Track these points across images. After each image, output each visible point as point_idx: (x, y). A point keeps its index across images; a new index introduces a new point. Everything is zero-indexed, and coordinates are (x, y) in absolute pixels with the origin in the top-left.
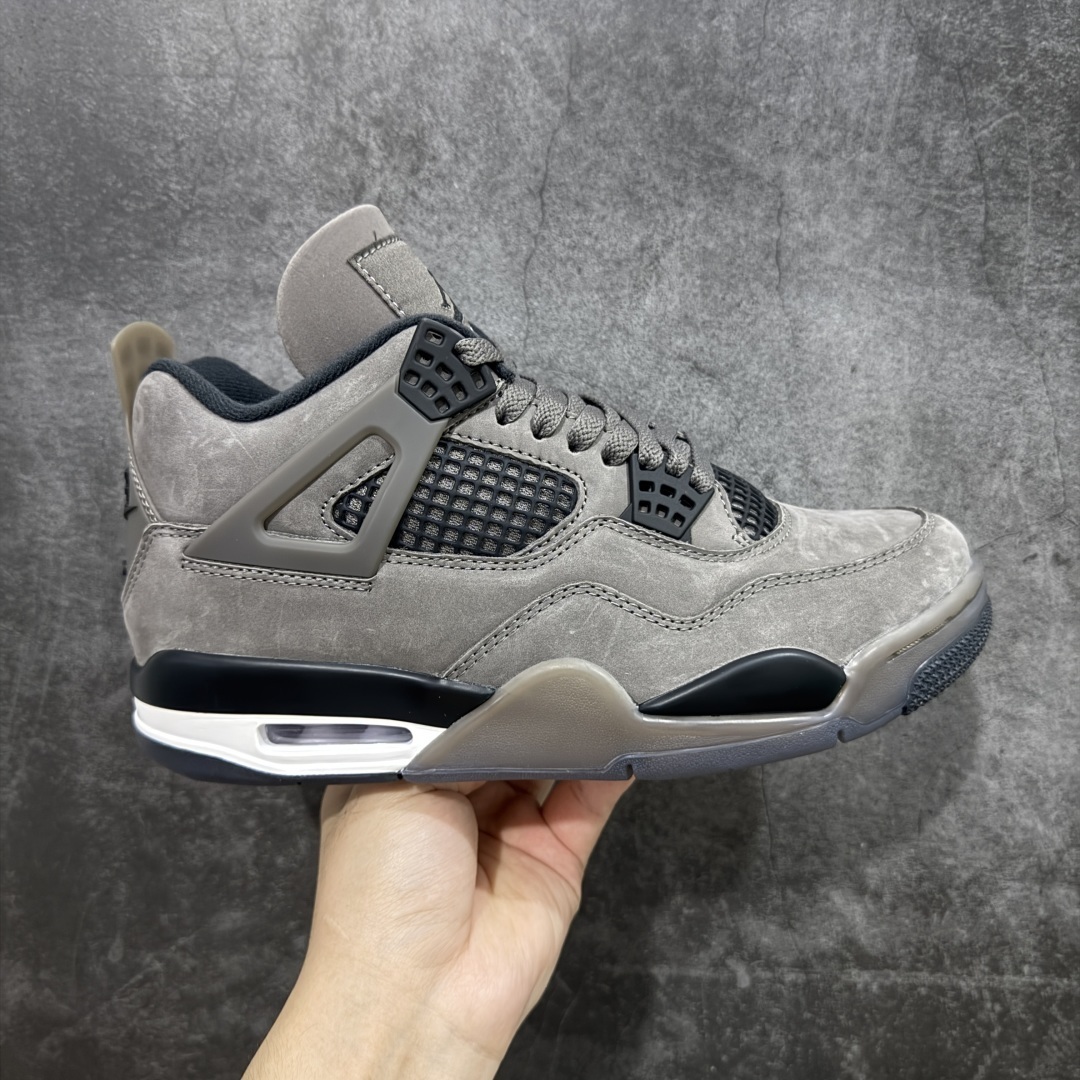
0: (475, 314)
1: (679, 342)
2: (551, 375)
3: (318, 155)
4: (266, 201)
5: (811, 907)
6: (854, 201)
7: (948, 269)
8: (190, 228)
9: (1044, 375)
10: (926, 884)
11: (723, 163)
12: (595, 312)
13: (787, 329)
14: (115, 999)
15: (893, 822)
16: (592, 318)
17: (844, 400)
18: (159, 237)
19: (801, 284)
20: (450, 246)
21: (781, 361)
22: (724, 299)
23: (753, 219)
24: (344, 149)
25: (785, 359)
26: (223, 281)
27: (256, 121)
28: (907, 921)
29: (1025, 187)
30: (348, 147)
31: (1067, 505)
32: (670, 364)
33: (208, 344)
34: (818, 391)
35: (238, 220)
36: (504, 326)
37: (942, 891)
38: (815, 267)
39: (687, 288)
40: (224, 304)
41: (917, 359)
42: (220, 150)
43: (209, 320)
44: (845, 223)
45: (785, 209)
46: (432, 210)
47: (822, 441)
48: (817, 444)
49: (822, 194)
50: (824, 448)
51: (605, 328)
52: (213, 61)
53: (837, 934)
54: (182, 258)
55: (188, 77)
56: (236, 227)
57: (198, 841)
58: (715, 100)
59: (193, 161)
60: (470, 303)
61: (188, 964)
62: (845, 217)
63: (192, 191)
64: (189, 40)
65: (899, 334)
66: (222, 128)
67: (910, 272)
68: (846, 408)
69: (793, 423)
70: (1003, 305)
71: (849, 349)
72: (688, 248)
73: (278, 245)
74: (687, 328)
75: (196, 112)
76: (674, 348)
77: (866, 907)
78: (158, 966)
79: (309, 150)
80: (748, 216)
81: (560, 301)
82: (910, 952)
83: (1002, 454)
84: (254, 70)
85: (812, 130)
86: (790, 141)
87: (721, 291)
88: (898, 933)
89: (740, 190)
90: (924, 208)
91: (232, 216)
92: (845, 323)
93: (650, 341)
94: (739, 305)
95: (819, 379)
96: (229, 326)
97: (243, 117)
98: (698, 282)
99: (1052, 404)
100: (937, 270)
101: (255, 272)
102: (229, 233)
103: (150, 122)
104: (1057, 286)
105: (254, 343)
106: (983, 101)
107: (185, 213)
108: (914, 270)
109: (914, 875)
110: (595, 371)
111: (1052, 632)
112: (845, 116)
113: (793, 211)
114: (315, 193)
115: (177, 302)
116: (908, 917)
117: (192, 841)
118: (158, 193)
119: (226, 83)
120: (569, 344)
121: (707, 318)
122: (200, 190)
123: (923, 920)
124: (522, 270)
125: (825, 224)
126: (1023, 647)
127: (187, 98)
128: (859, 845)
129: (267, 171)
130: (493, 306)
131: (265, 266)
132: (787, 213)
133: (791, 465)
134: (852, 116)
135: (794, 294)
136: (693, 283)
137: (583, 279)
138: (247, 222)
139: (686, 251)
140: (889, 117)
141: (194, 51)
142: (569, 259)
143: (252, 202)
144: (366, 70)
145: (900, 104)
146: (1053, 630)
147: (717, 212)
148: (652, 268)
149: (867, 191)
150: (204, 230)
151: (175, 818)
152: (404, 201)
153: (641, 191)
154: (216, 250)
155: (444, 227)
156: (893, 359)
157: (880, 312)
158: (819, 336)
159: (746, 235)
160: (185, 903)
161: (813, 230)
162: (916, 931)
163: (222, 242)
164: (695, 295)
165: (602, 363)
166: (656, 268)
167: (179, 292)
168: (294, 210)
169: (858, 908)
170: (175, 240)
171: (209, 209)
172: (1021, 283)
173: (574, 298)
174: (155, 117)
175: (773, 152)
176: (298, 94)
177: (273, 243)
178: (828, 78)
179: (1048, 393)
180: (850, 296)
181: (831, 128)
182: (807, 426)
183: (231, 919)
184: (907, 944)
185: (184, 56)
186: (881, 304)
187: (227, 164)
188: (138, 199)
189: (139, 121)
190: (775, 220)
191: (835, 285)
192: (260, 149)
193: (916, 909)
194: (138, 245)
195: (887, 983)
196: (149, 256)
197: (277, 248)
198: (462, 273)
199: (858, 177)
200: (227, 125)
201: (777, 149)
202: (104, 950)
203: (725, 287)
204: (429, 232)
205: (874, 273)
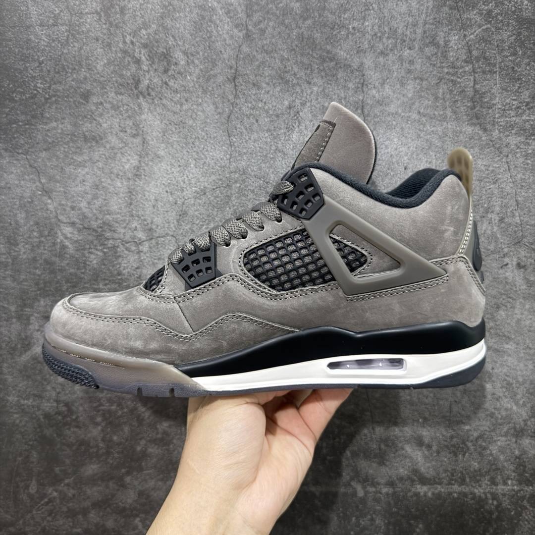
0: (202, 146)
2: (244, 178)
3: (115, 65)
4: (88, 91)
5: (394, 454)
6: (402, 77)
7: (454, 112)
8: (49, 107)
9: (509, 167)
10: (455, 440)
11: (331, 60)
12: (266, 142)
14: (34, 512)
15: (436, 407)
16: (265, 146)
18: (33, 113)
20: (187, 111)
23: (348, 89)
24: (128, 61)
26: (68, 135)
27: (81, 48)
28: (446, 459)
29: (495, 66)
30: (130, 59)
31: (523, 237)
33: (62, 169)
35: (74, 101)
36: (218, 152)
37: (464, 443)
38: (383, 114)
40: (69, 147)
41: (440, 161)
42: (63, 65)
43: (62, 156)
44: (398, 89)
45: (366, 83)
46: (176, 91)
49: (385, 74)
51: (272, 151)
52: (56, 17)
53: (409, 467)
54: (46, 124)
55: (43, 26)
56: (73, 106)
57: (72, 429)
58: (325, 25)
59: (49, 71)
60: (199, 140)
61: (71, 492)
62: (398, 86)
63: (49, 87)
64: (43, 6)
65: (430, 148)
66: (63, 53)
67: (434, 114)
70: (485, 130)
71: (403, 157)
72: (315, 106)
73: (96, 114)
75: (49, 45)
77: (423, 453)
78: (55, 494)
79: (110, 62)
80: (345, 88)
81: (247, 138)
82: (448, 475)
83: (487, 211)
84: (78, 21)
85: (378, 39)
86: (367, 46)
88: (441, 466)
89: (341, 74)
90: (440, 79)
91: (71, 100)
92: (400, 143)
95: (388, 174)
96: (72, 158)
97: (74, 46)
99: (513, 182)
100: (449, 112)
101: (85, 129)
102: (70, 109)
103: (25, 51)
104: (514, 119)
105: (86, 167)
106: (471, 20)
107: (46, 99)
108: (436, 113)
109: (448, 435)
110: (268, 174)
111: (518, 305)
112: (396, 31)
113: (370, 84)
114: (114, 85)
115: (45, 147)
116: (446, 457)
117: (69, 429)
118: (31, 89)
119: (63, 28)
120: (253, 161)
122: (53, 86)
123: (454, 459)
124: (226, 122)
125: (387, 90)
126: (502, 313)
127: (44, 37)
128: (419, 420)
129: (88, 75)
130: (212, 142)
131: (90, 125)
132: (366, 85)
134: (400, 31)
137: (259, 125)
138: (79, 103)
139: (313, 108)
140: (419, 31)
141: (46, 12)
142: (251, 115)
143: (81, 92)
144: (138, 18)
145: (425, 23)
146: (518, 303)
147: (329, 86)
148: (295, 118)
149: (409, 72)
150: (56, 108)
151: (60, 418)
152: (161, 87)
153: (287, 76)
154: (64, 118)
155: (183, 100)
156: (427, 161)
157: (419, 136)
158: (386, 151)
159: (345, 98)
160: (68, 461)
161: (381, 93)
162: (451, 465)
163: (66, 114)
165: (271, 170)
166: (297, 118)
167: (45, 141)
168: (103, 95)
169: (420, 453)
170: (42, 114)
171: (59, 97)
172: (495, 118)
173: (255, 136)
174: (28, 49)
175: (358, 52)
176: (102, 33)
177: (93, 113)
178: (385, 11)
179: (511, 176)
181: (388, 38)
183: (92, 469)
184: (446, 471)
185: (41, 15)
186: (420, 133)
187: (67, 72)
188: (21, 93)
189: (19, 51)
190: (360, 89)
192: (84, 63)
193: (450, 453)
194: (23, 117)
195: (436, 492)
196: (29, 123)
197: (95, 116)
198: (194, 124)
199: (404, 63)
200: (65, 51)
201: (359, 51)
202: (27, 487)
204: (175, 103)
205: (415, 116)
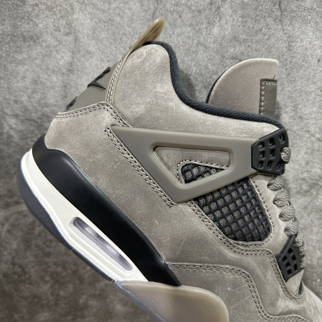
1: (232, 50)
13: (285, 41)
17: (314, 76)
19: (292, 18)
21: (283, 58)
22: (253, 27)
25: (285, 57)
32: (228, 61)
34: (301, 72)
39: (234, 23)
47: (304, 97)
48: (301, 99)
50: (305, 100)
68: (315, 80)
69: (289, 89)
74: (236, 43)
76: (229, 53)
87: (252, 23)
93: (217, 50)
94: (261, 30)
98: (240, 19)
121: (246, 37)
133: (289, 109)
135: (289, 23)
136: (238, 20)
164: (239, 26)
180: (317, 23)
182: (296, 90)
191: (309, 18)
203: (254, 21)
